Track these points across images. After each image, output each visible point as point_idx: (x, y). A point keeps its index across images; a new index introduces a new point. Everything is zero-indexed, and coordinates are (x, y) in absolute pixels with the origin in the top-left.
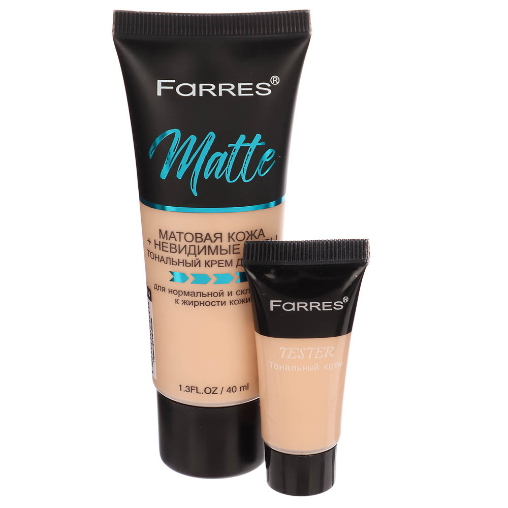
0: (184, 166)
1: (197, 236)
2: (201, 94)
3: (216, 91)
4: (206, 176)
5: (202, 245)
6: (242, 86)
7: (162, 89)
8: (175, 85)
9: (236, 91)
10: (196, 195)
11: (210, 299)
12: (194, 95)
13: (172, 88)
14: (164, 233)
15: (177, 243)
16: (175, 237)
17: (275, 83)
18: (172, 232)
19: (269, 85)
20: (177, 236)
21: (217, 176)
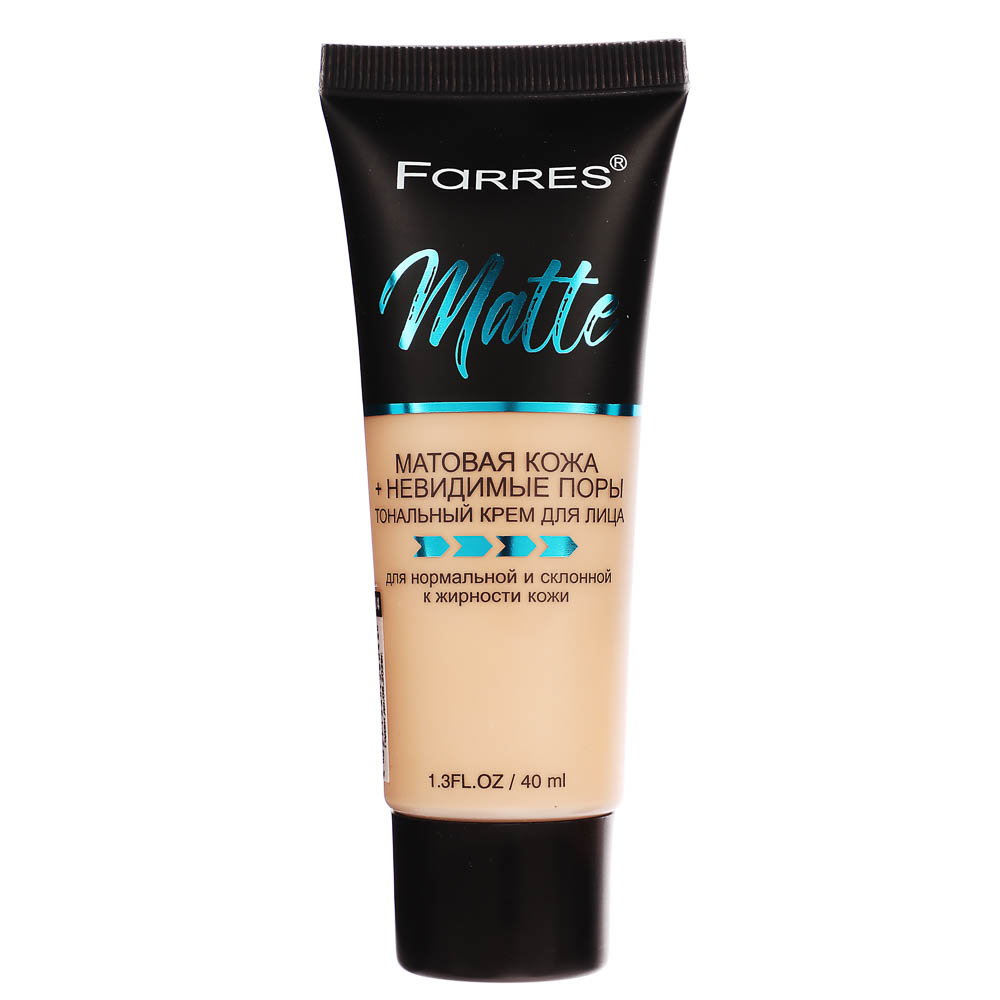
0: (444, 320)
1: (467, 460)
2: (479, 187)
3: (508, 181)
4: (486, 339)
5: (475, 477)
6: (556, 172)
7: (406, 178)
8: (430, 171)
9: (544, 180)
10: (465, 375)
11: (490, 587)
12: (466, 187)
13: (425, 175)
14: (404, 459)
15: (428, 477)
16: (424, 465)
17: (618, 167)
18: (420, 455)
19: (607, 171)
20: (429, 461)
21: (505, 339)
